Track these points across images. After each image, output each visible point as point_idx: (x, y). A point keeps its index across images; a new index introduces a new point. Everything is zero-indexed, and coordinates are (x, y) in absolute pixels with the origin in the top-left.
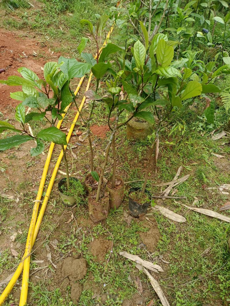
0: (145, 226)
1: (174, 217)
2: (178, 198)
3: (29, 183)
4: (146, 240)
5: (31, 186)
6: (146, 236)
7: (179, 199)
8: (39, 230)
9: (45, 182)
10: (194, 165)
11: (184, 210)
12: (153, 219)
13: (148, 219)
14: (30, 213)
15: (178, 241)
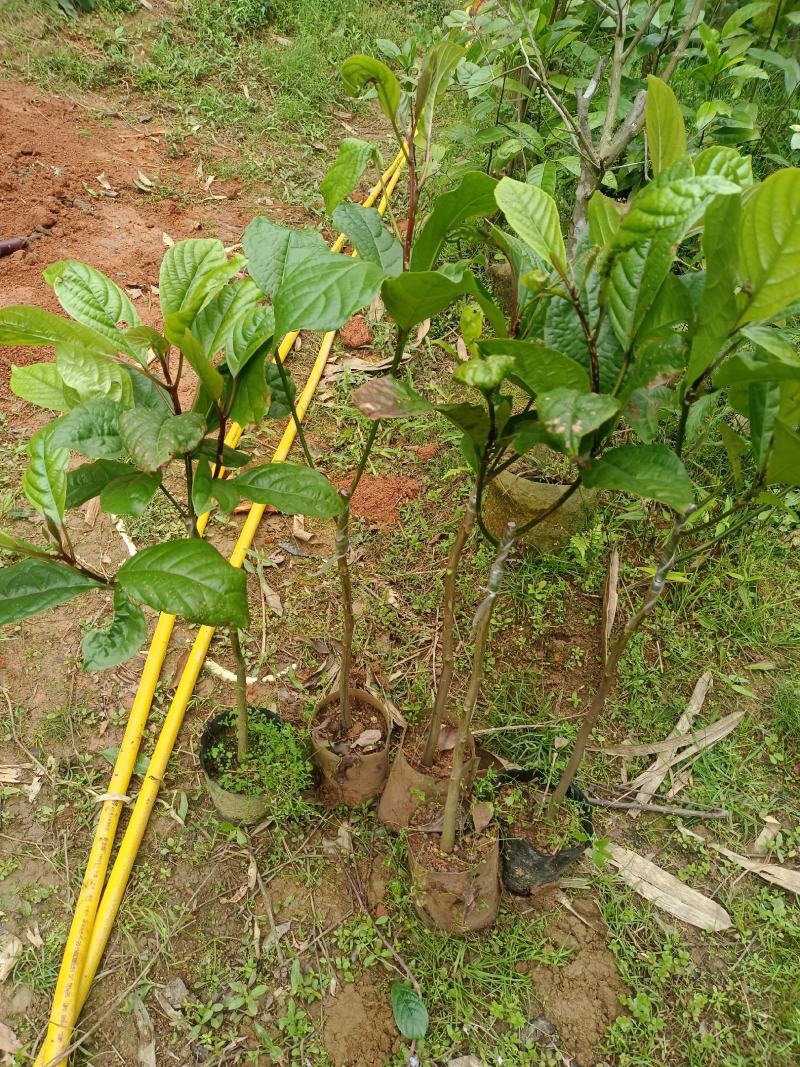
0: (557, 936)
1: (679, 903)
2: (694, 813)
3: (84, 712)
4: (558, 1003)
5: (92, 726)
6: (560, 985)
7: (699, 817)
8: (113, 930)
9: (151, 710)
10: (763, 672)
11: (721, 869)
12: (588, 907)
13: (568, 907)
14: (80, 849)
15: (696, 1020)
